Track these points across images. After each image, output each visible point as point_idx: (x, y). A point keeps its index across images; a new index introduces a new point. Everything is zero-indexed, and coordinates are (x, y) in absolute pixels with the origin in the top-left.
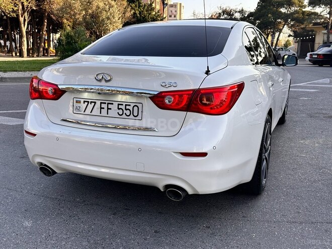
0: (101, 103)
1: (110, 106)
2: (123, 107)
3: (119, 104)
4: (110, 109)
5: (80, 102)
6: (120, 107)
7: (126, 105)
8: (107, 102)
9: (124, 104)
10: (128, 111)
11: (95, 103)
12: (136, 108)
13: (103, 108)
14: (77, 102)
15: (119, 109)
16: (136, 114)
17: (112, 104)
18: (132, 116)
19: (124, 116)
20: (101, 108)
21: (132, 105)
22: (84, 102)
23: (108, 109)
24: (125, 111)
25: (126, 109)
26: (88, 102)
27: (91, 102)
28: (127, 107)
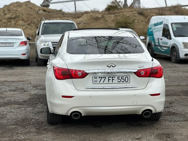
0: (109, 77)
1: (113, 78)
2: (120, 78)
3: (118, 77)
4: (114, 80)
5: (97, 78)
6: (119, 78)
7: (122, 77)
8: (112, 77)
9: (121, 77)
10: (123, 79)
11: (105, 77)
12: (127, 78)
13: (110, 80)
14: (95, 78)
15: (118, 79)
16: (127, 81)
17: (115, 77)
18: (125, 82)
19: (121, 82)
20: (109, 80)
21: (125, 77)
22: (99, 78)
23: (113, 80)
24: (121, 80)
25: (122, 79)
26: (102, 78)
27: (103, 78)
28: (123, 78)
